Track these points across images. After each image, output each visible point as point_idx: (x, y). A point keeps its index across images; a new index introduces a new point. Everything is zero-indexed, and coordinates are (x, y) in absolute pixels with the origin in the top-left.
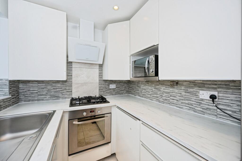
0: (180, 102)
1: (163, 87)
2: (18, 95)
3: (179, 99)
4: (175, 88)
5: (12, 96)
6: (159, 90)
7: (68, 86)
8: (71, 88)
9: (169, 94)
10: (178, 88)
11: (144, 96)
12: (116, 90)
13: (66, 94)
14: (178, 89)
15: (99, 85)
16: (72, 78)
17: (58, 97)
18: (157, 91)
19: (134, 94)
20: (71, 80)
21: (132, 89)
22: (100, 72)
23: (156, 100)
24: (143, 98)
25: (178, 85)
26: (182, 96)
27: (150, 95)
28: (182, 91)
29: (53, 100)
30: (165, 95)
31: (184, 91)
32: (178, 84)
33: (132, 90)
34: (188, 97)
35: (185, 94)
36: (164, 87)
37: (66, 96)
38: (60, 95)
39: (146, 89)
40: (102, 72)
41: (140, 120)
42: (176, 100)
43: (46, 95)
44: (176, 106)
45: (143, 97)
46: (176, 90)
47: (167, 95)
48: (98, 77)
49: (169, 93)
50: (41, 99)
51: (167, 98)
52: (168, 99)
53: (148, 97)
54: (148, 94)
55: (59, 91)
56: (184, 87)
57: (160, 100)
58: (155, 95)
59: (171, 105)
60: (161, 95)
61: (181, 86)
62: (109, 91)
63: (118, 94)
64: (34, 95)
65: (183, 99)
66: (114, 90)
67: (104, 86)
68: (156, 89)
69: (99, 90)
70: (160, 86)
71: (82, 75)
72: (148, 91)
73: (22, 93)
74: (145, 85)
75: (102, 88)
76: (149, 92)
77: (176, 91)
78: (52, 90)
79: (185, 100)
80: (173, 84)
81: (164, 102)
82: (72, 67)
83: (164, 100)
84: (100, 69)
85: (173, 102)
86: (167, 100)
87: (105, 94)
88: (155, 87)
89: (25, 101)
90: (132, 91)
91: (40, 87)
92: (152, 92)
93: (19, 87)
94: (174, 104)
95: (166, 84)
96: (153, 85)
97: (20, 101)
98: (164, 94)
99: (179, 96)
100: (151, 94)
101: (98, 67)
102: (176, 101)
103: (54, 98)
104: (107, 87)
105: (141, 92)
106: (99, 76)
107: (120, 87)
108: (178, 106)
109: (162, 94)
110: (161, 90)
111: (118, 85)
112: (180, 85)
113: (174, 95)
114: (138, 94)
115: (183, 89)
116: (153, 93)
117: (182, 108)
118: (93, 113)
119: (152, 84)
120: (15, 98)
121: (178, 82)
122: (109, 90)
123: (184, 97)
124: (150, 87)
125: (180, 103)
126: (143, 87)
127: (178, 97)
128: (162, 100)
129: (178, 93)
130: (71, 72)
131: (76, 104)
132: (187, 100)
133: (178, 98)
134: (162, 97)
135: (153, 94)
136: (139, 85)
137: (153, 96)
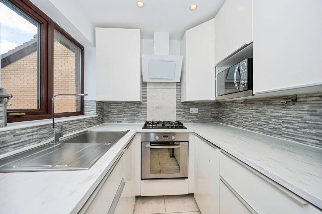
0: (301, 132)
1: (270, 109)
2: (102, 116)
3: (298, 127)
4: (291, 110)
5: (99, 115)
6: (264, 114)
7: (143, 109)
8: (146, 111)
9: (281, 119)
10: (296, 108)
11: (240, 125)
12: (198, 115)
13: (141, 118)
14: (296, 111)
15: (177, 108)
16: (147, 100)
17: (134, 120)
18: (261, 116)
19: (226, 122)
20: (146, 102)
21: (222, 114)
22: (177, 92)
23: (259, 129)
24: (238, 128)
25: (297, 104)
26: (304, 122)
27: (249, 122)
28: (305, 114)
29: (129, 123)
30: (273, 122)
31: (307, 114)
32: (296, 101)
33: (223, 116)
34: (316, 123)
35: (311, 118)
36: (272, 108)
37: (141, 120)
38: (136, 118)
39: (242, 114)
40: (180, 92)
41: (219, 148)
42: (292, 128)
43: (124, 118)
44: (292, 139)
45: (238, 126)
46: (292, 112)
47: (277, 121)
48: (175, 98)
49: (279, 118)
50: (119, 121)
51: (276, 126)
52: (278, 127)
53: (246, 126)
54: (246, 121)
55: (135, 114)
56: (307, 105)
57: (265, 129)
58: (257, 123)
59: (284, 137)
60: (266, 122)
61: (302, 106)
62: (189, 117)
63: (201, 121)
64: (114, 117)
65: (307, 126)
66: (195, 116)
67: (183, 110)
68: (259, 112)
69: (177, 115)
70: (265, 108)
71: (157, 96)
72: (246, 116)
73: (106, 114)
74: (241, 107)
75: (180, 112)
76: (247, 118)
77: (294, 113)
78: (128, 112)
79: (310, 129)
80: (287, 102)
81: (271, 133)
82: (147, 88)
83: (271, 129)
84: (178, 88)
85: (287, 132)
86: (277, 130)
87: (184, 120)
88: (258, 110)
89: (108, 122)
90: (223, 118)
91: (119, 109)
92: (252, 117)
93: (103, 108)
94: (289, 135)
95: (274, 104)
96: (254, 107)
97: (104, 122)
98: (272, 119)
99: (298, 122)
100: (251, 121)
101: (175, 87)
102: (292, 131)
103: (130, 121)
104: (187, 111)
105: (235, 118)
106: (177, 97)
107: (205, 112)
108: (296, 138)
109: (268, 120)
110: (267, 114)
111: (202, 109)
112: (300, 103)
113: (289, 120)
114: (230, 121)
115: (306, 110)
116: (254, 119)
117: (304, 142)
118: (166, 139)
119: (252, 106)
120: (101, 118)
121: (296, 99)
122: (190, 115)
123: (308, 123)
124: (249, 109)
125: (301, 134)
126: (238, 110)
127: (296, 123)
128: (269, 130)
129: (296, 117)
130: (146, 94)
131: (150, 127)
132: (314, 128)
133: (297, 125)
134: (267, 125)
135: (253, 121)
136: (232, 108)
137: (254, 124)
